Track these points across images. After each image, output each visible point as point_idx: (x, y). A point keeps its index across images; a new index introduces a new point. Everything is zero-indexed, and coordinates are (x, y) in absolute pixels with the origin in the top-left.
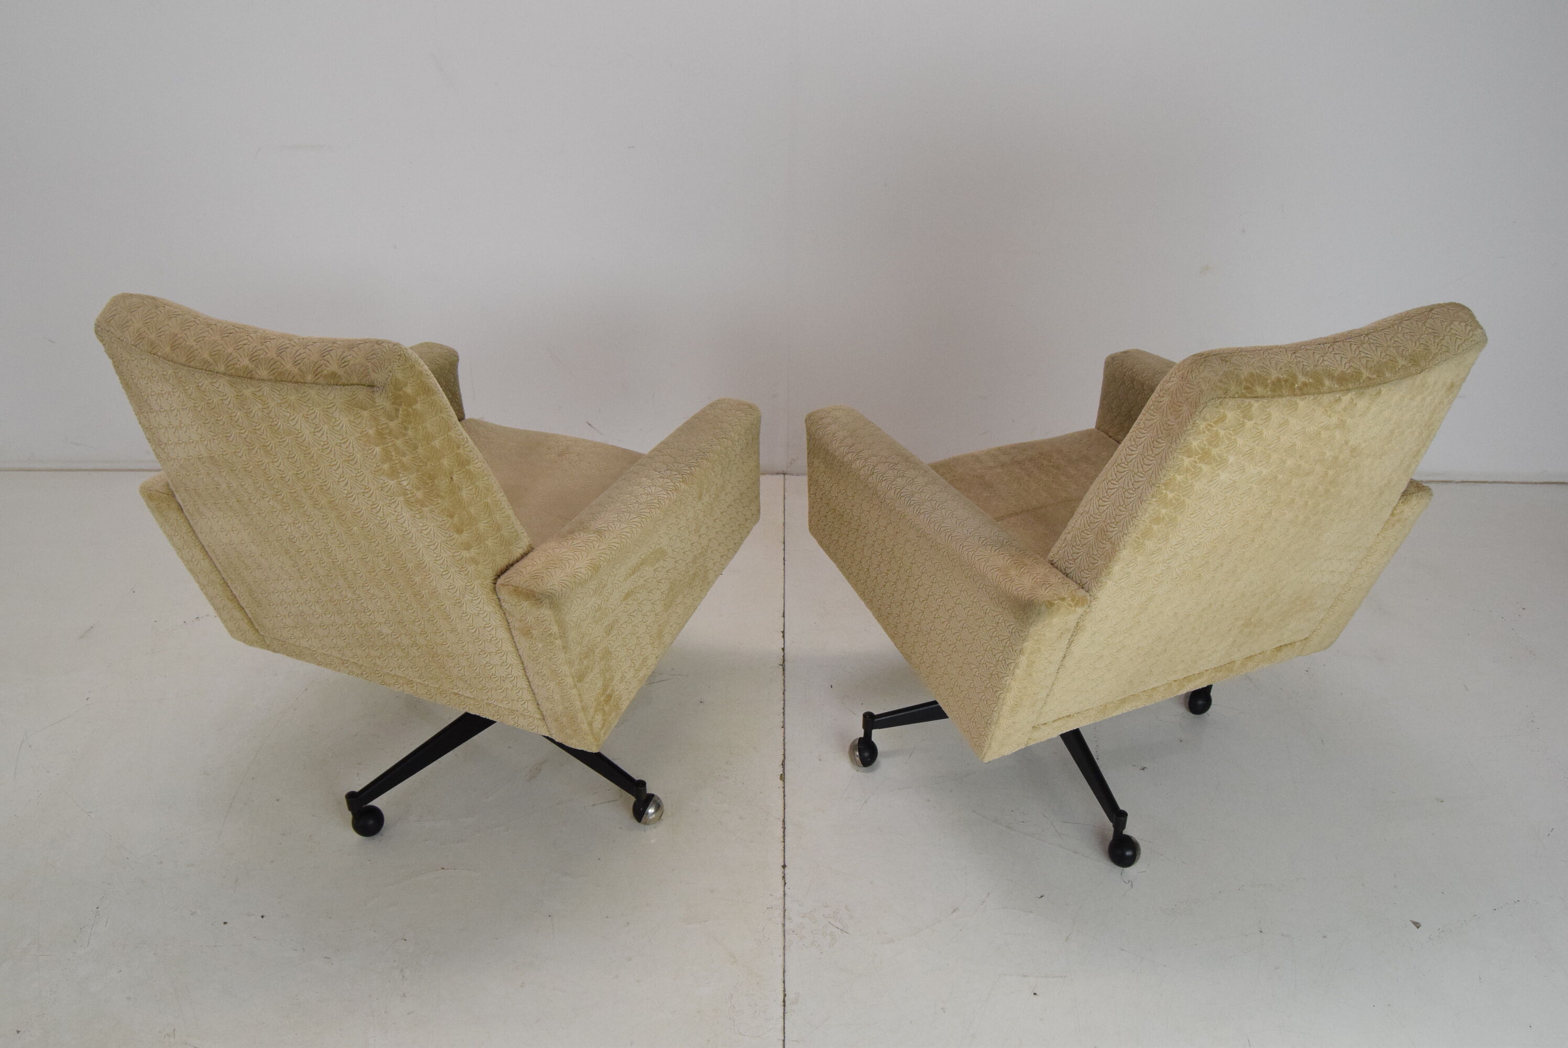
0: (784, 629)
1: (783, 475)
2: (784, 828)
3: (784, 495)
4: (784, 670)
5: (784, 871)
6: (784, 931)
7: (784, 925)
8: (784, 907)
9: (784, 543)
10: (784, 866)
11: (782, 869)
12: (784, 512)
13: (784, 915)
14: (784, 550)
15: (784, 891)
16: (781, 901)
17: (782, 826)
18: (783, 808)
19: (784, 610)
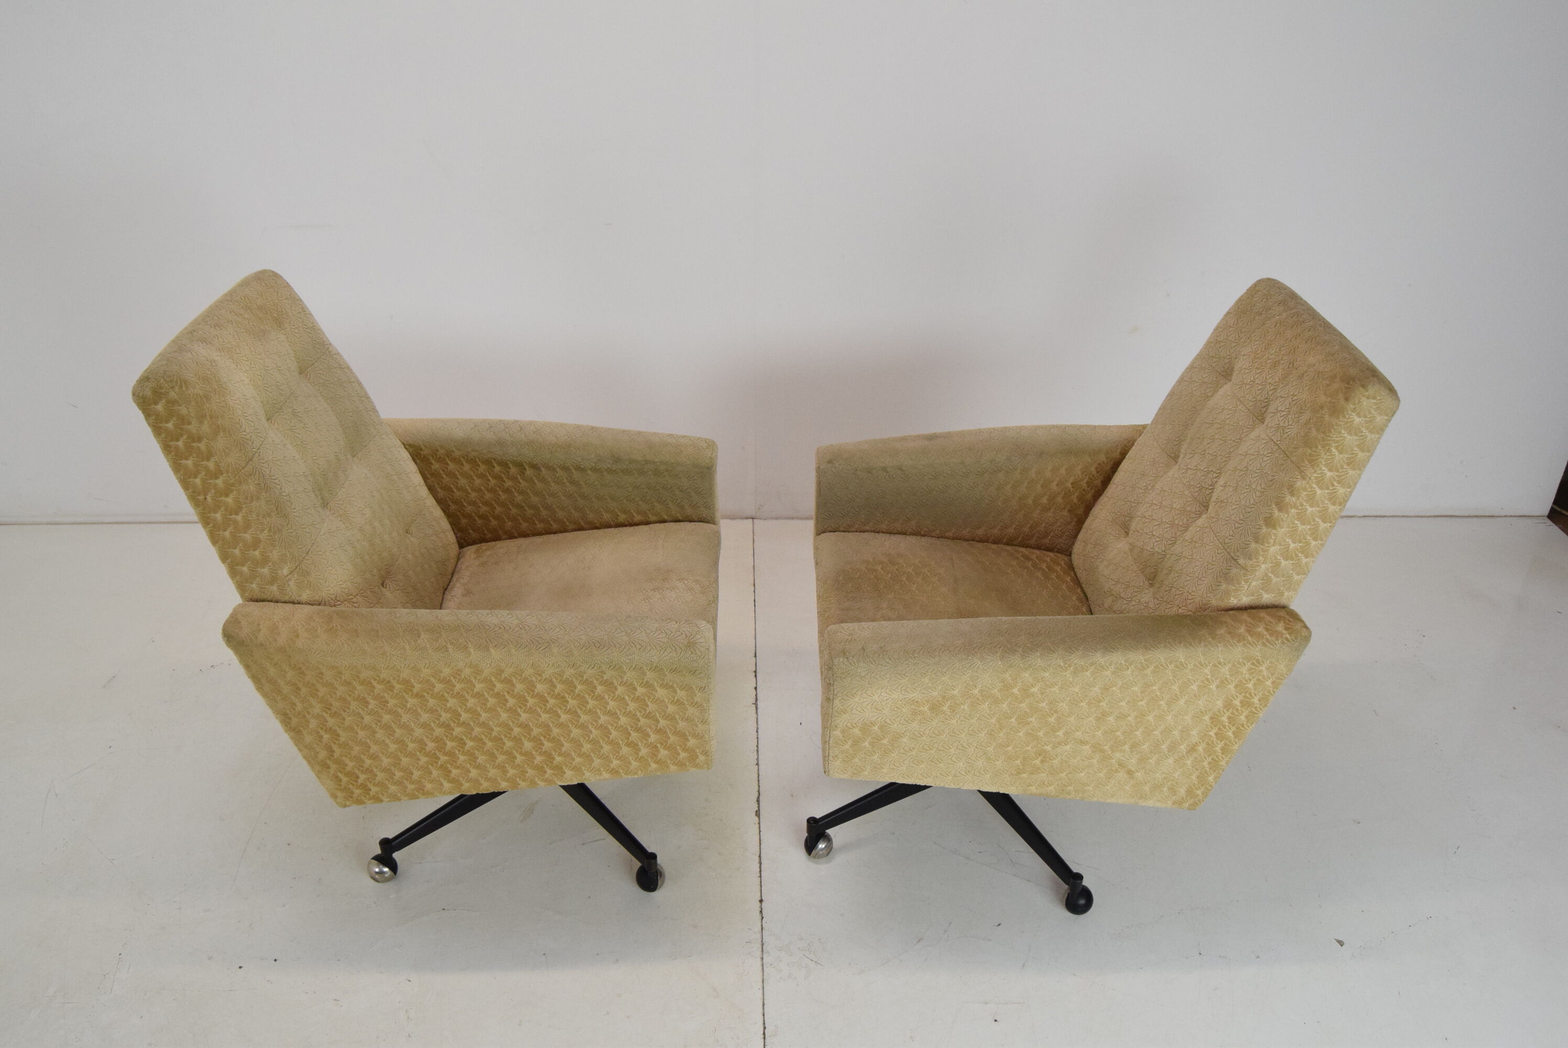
0: (756, 668)
1: (752, 520)
2: (760, 863)
3: (754, 539)
4: (757, 708)
5: (761, 905)
6: (762, 965)
7: (762, 959)
8: (762, 941)
9: (754, 586)
10: (761, 901)
11: (759, 903)
12: (754, 555)
13: (762, 949)
14: (754, 592)
15: (762, 925)
16: (759, 936)
17: (758, 861)
18: (758, 844)
19: (756, 650)
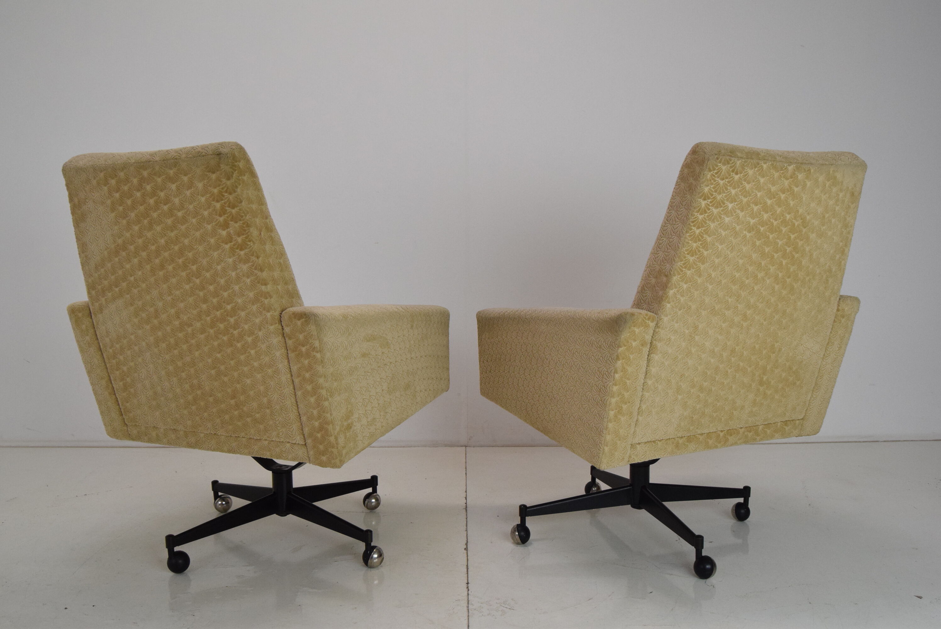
0: (466, 496)
1: (465, 447)
2: (467, 568)
4: (466, 510)
6: (468, 610)
7: (468, 607)
8: (468, 600)
9: (466, 468)
10: (468, 583)
11: (467, 585)
13: (468, 603)
14: (466, 470)
15: (468, 593)
18: (466, 561)
19: (466, 490)
